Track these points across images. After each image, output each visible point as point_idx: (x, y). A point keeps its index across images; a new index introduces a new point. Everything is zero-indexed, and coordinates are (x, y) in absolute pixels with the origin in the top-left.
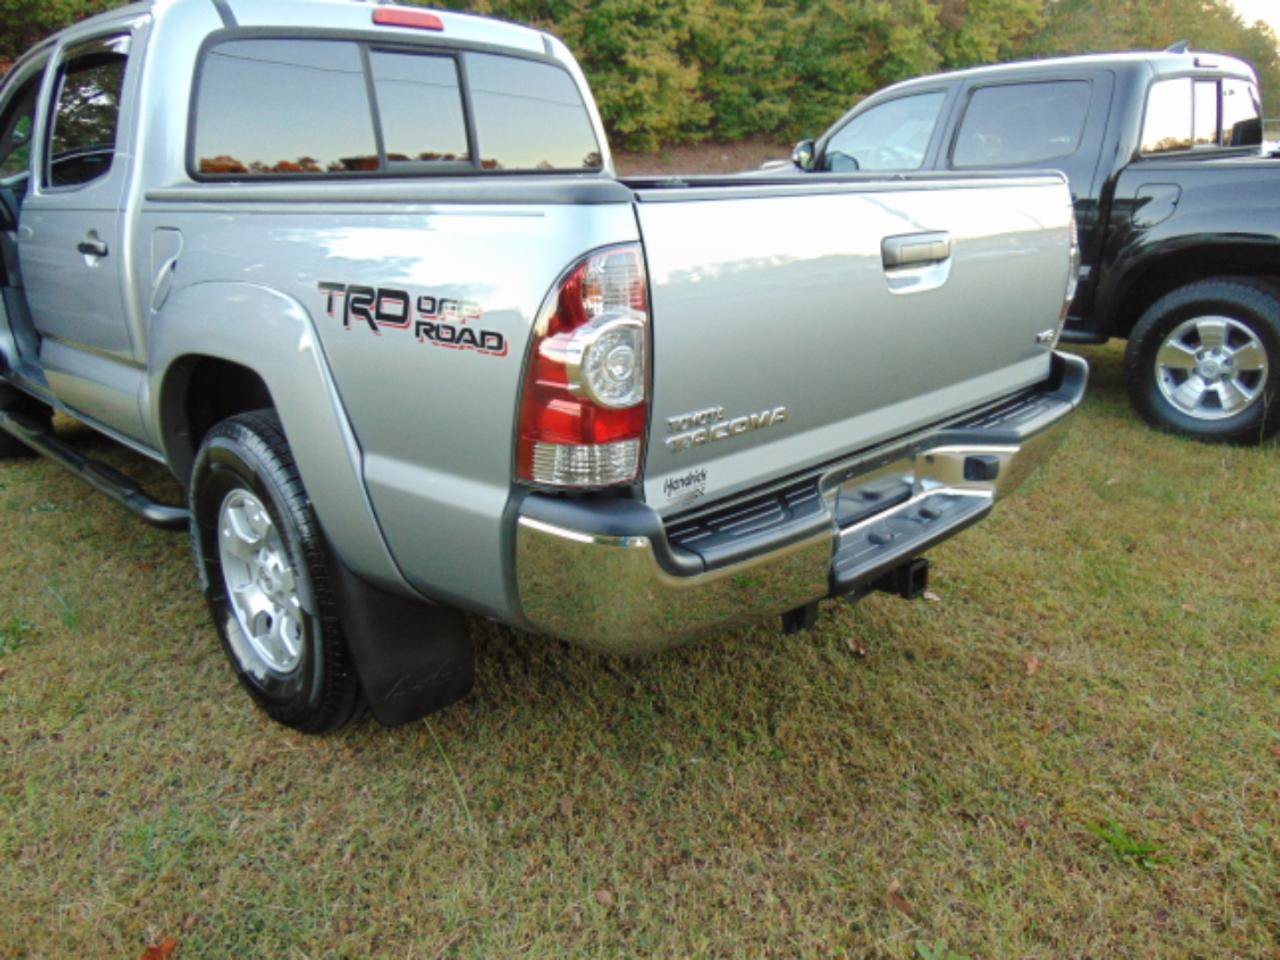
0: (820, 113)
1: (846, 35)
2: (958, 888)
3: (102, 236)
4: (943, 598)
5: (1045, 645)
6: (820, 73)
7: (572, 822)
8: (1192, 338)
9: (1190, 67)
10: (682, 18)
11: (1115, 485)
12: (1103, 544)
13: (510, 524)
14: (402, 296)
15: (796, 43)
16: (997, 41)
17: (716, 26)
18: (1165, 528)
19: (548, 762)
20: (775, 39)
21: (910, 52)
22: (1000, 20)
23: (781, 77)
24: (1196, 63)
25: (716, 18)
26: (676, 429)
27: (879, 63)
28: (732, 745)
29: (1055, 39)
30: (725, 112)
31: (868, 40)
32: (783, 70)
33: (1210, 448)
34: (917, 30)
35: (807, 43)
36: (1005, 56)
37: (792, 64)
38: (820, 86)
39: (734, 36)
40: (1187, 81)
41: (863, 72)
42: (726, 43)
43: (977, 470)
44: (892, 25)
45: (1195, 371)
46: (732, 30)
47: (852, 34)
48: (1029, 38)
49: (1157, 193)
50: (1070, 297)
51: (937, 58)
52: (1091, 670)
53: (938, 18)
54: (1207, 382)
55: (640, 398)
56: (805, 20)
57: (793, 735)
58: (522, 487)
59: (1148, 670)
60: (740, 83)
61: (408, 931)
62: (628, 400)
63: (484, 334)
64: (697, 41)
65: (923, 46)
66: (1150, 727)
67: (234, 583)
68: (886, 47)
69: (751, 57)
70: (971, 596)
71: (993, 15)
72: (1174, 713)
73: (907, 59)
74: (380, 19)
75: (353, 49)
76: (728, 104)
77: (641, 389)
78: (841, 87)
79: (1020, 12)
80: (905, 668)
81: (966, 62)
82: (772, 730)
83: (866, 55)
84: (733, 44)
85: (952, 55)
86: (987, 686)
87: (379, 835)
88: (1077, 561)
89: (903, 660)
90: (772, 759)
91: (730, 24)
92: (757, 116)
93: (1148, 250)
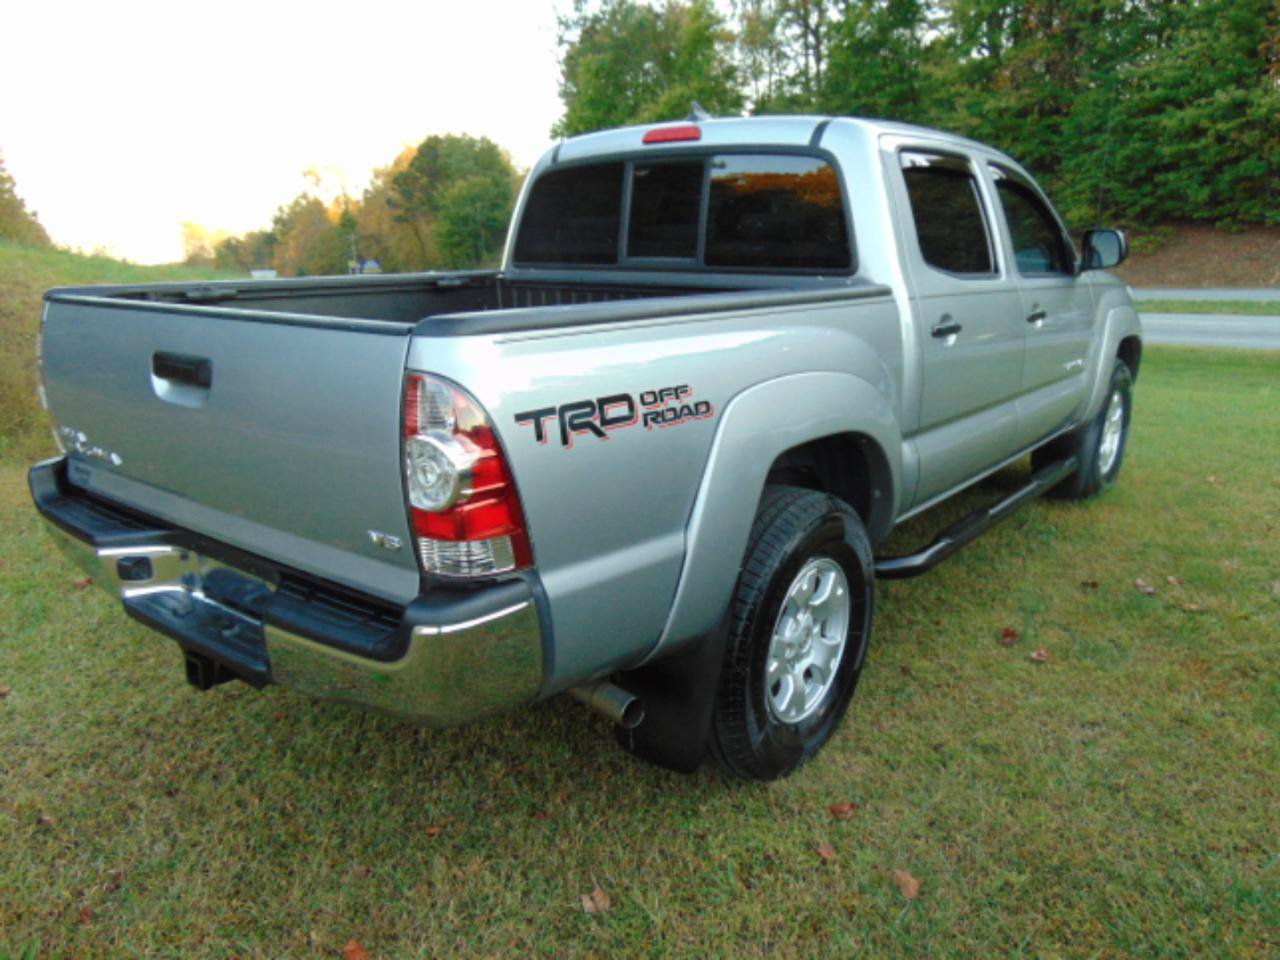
74: (647, 139)
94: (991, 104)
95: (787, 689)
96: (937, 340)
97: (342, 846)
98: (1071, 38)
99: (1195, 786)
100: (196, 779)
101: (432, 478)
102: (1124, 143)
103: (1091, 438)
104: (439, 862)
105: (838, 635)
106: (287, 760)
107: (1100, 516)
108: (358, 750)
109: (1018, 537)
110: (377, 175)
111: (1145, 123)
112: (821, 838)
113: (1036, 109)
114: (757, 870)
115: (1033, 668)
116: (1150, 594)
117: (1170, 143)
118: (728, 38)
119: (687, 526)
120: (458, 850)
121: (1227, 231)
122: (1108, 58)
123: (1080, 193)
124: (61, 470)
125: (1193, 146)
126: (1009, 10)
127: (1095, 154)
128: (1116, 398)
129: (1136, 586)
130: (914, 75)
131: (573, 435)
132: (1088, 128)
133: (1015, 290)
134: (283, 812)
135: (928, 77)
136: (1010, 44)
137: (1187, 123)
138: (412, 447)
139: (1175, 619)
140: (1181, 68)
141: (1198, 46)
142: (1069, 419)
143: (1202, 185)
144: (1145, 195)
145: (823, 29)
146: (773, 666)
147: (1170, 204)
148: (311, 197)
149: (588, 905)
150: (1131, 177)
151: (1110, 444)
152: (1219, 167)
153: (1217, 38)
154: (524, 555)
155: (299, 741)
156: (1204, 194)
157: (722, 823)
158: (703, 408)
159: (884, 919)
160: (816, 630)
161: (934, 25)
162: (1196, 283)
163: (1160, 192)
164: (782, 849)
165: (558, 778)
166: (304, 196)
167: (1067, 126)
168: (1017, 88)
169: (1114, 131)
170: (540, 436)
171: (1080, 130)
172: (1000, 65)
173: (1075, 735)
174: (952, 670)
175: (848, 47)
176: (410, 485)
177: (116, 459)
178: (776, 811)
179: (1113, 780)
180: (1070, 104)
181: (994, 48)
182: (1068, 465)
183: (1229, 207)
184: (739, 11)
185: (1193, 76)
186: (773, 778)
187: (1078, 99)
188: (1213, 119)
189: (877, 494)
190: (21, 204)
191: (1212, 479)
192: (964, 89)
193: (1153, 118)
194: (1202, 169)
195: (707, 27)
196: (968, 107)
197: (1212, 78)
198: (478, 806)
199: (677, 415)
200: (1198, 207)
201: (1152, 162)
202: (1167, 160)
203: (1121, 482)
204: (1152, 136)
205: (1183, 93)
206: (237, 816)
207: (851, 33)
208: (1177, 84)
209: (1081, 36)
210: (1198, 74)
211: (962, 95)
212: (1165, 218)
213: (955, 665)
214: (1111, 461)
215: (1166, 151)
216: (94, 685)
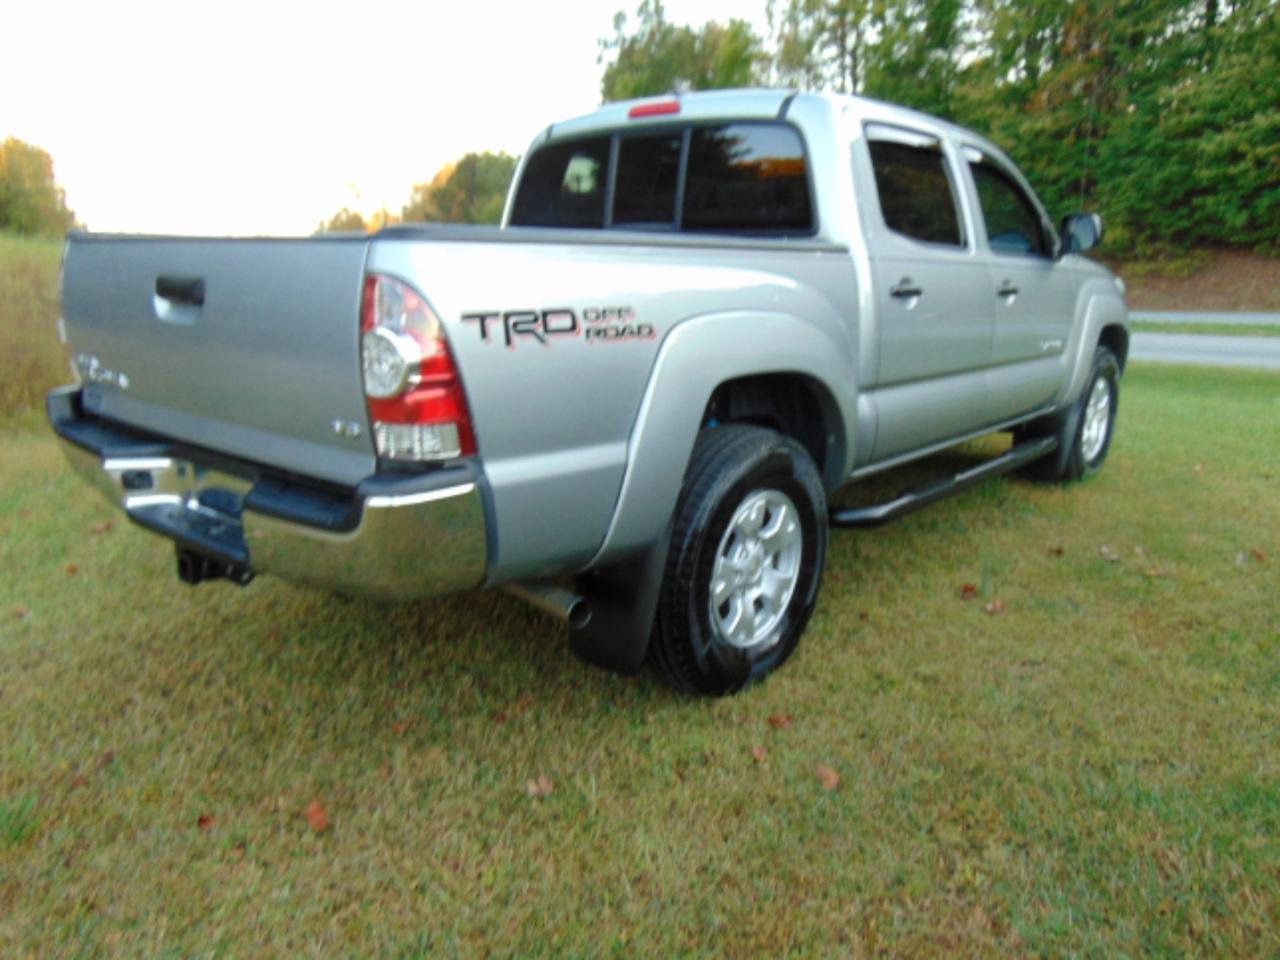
74: (634, 113)
94: (1025, 126)
95: (736, 612)
96: (897, 302)
97: (315, 736)
98: (1109, 61)
99: (1118, 712)
100: (189, 683)
101: (385, 367)
102: (1161, 166)
103: (1072, 420)
104: (401, 752)
105: (791, 570)
106: (274, 669)
107: (1080, 497)
108: (339, 661)
109: (996, 513)
110: (416, 190)
111: (1184, 147)
112: (756, 743)
113: (1073, 131)
114: (692, 766)
115: (986, 618)
116: (1113, 562)
117: (1209, 165)
118: (765, 59)
119: (629, 438)
120: (420, 745)
121: (1266, 257)
122: (1148, 81)
123: (1116, 214)
124: (76, 399)
125: (1233, 170)
126: (1048, 32)
127: (1132, 176)
128: (1101, 385)
129: (1101, 554)
130: (949, 97)
131: (516, 339)
132: (1125, 151)
133: (984, 265)
134: (265, 710)
135: (964, 98)
136: (1049, 66)
137: (1226, 147)
138: (368, 341)
139: (1132, 582)
140: (1219, 92)
141: (1236, 70)
142: (1050, 401)
143: (1240, 209)
144: (1181, 218)
145: (860, 51)
146: (719, 588)
147: (1207, 229)
148: (352, 211)
149: (532, 788)
150: (1169, 199)
151: (1094, 431)
152: (1258, 191)
153: (1256, 62)
154: (468, 442)
155: (285, 656)
156: (1240, 220)
157: (665, 730)
158: (644, 331)
159: (803, 806)
160: (768, 561)
161: (972, 47)
162: (1233, 306)
163: (1197, 216)
164: (718, 750)
165: (520, 691)
166: (345, 210)
167: (1104, 150)
168: (1054, 109)
169: (1150, 154)
170: (484, 334)
171: (1116, 153)
172: (1035, 87)
173: (1015, 670)
174: (907, 617)
175: (885, 68)
176: (368, 376)
177: (123, 381)
178: (720, 723)
179: (1041, 706)
180: (1107, 126)
181: (1032, 70)
182: (1046, 444)
183: (1267, 232)
184: (776, 33)
185: (1232, 98)
186: (720, 694)
187: (1116, 123)
188: (1253, 143)
189: (831, 440)
190: (71, 215)
191: (1198, 467)
192: (1000, 110)
193: (1191, 142)
194: (1241, 192)
195: (746, 47)
196: (1003, 128)
197: (1251, 102)
198: (443, 711)
199: (620, 334)
200: (1233, 230)
201: (1189, 184)
202: (1205, 183)
203: (1106, 468)
204: (1191, 159)
205: (1221, 116)
206: (222, 712)
207: (888, 54)
208: (1215, 109)
209: (1120, 58)
210: (1238, 98)
211: (999, 116)
212: (1202, 241)
213: (912, 612)
214: (1097, 448)
215: (1204, 174)
216: (103, 609)
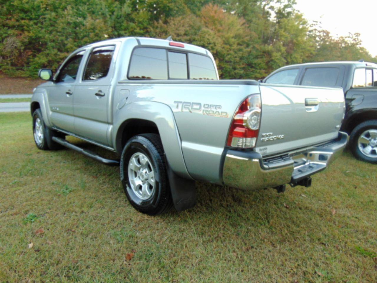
0: (252, 74)
1: (260, 54)
2: (323, 259)
3: (103, 92)
4: (307, 196)
5: (336, 208)
6: (253, 64)
7: (223, 238)
8: (368, 135)
9: (365, 66)
10: (214, 47)
11: (348, 173)
12: (348, 186)
13: (223, 157)
14: (200, 104)
15: (246, 55)
16: (302, 57)
17: (223, 50)
18: (364, 183)
19: (213, 226)
20: (240, 54)
21: (278, 59)
22: (303, 52)
23: (241, 64)
24: (366, 65)
25: (224, 48)
26: (263, 136)
27: (269, 62)
28: (259, 225)
29: (318, 58)
30: (225, 73)
31: (266, 55)
32: (242, 62)
33: (374, 165)
34: (279, 54)
35: (249, 55)
36: (304, 61)
37: (244, 61)
38: (252, 67)
39: (229, 53)
40: (364, 69)
41: (264, 64)
42: (226, 54)
43: (322, 158)
44: (272, 52)
45: (369, 144)
46: (228, 51)
47: (262, 54)
48: (311, 57)
49: (357, 97)
50: (343, 118)
51: (285, 61)
52: (349, 214)
53: (285, 51)
54: (372, 147)
55: (257, 129)
56: (248, 49)
57: (274, 223)
58: (228, 148)
59: (364, 215)
60: (230, 65)
61: (188, 258)
62: (254, 128)
63: (222, 112)
64: (218, 54)
65: (281, 58)
66: (367, 228)
67: (131, 177)
68: (271, 57)
69: (233, 58)
70: (314, 196)
71: (301, 50)
72: (373, 225)
73: (277, 61)
74: (171, 44)
75: (164, 51)
76: (226, 71)
77: (258, 126)
78: (258, 68)
79: (309, 50)
80: (300, 211)
81: (293, 63)
82: (268, 222)
83: (265, 59)
84: (228, 55)
85: (289, 60)
86: (322, 216)
87: (175, 238)
88: (342, 190)
89: (299, 209)
90: (270, 228)
91: (227, 49)
92: (234, 74)
93: (354, 112)
